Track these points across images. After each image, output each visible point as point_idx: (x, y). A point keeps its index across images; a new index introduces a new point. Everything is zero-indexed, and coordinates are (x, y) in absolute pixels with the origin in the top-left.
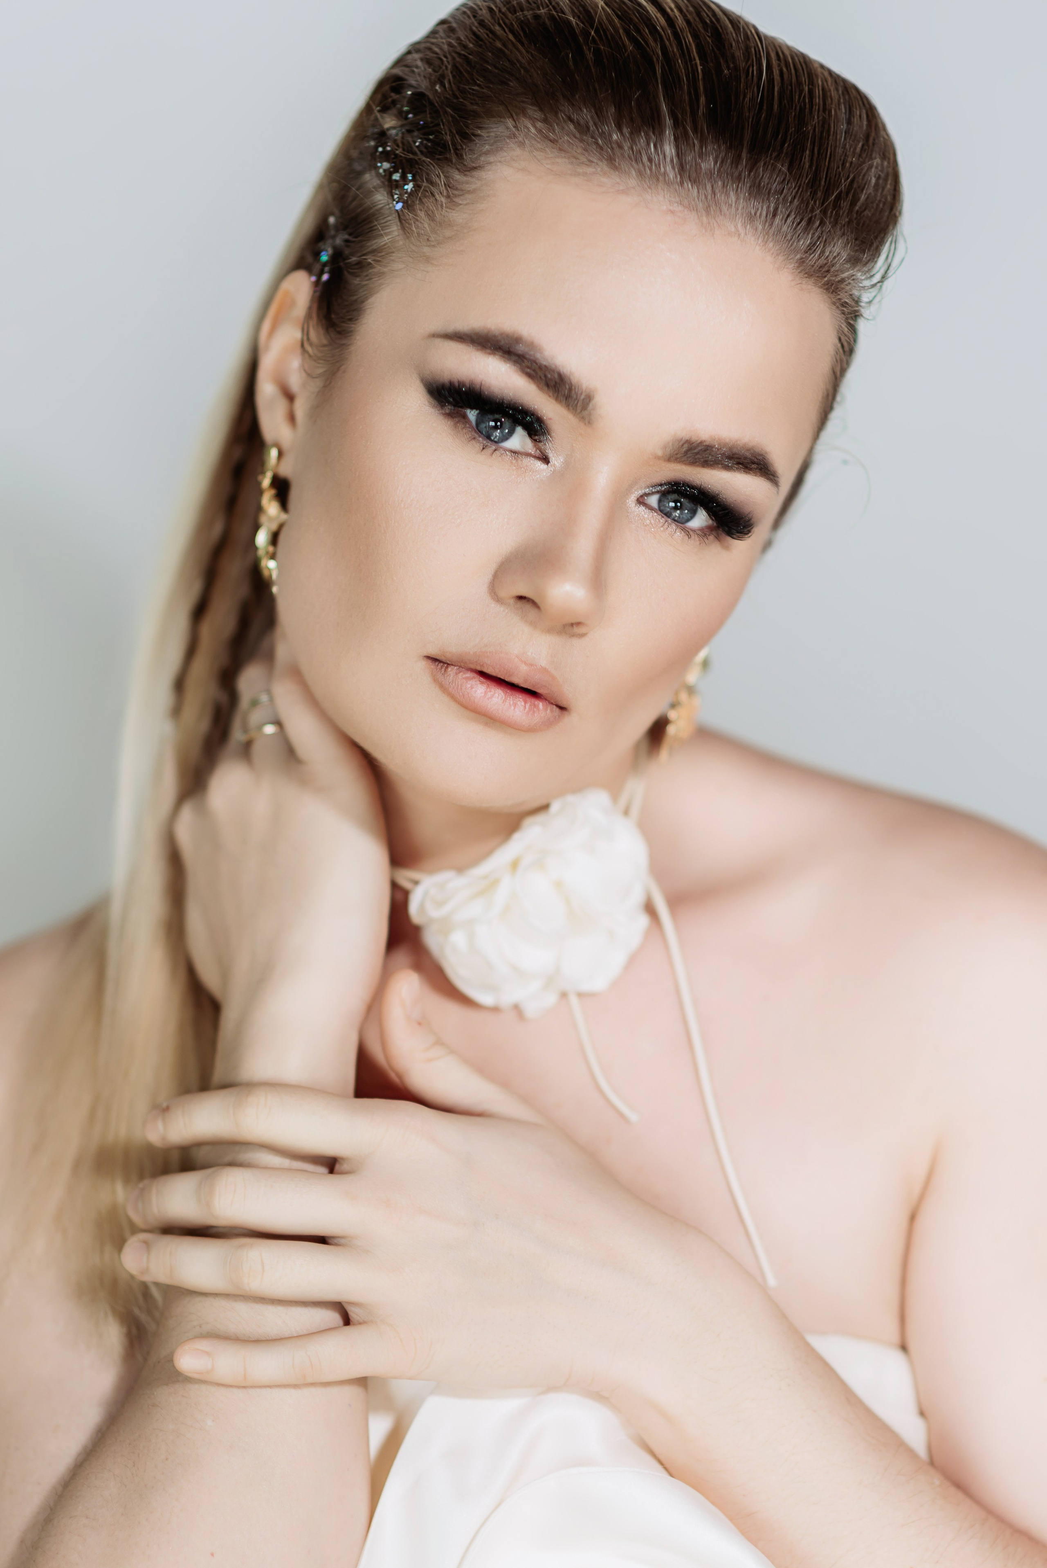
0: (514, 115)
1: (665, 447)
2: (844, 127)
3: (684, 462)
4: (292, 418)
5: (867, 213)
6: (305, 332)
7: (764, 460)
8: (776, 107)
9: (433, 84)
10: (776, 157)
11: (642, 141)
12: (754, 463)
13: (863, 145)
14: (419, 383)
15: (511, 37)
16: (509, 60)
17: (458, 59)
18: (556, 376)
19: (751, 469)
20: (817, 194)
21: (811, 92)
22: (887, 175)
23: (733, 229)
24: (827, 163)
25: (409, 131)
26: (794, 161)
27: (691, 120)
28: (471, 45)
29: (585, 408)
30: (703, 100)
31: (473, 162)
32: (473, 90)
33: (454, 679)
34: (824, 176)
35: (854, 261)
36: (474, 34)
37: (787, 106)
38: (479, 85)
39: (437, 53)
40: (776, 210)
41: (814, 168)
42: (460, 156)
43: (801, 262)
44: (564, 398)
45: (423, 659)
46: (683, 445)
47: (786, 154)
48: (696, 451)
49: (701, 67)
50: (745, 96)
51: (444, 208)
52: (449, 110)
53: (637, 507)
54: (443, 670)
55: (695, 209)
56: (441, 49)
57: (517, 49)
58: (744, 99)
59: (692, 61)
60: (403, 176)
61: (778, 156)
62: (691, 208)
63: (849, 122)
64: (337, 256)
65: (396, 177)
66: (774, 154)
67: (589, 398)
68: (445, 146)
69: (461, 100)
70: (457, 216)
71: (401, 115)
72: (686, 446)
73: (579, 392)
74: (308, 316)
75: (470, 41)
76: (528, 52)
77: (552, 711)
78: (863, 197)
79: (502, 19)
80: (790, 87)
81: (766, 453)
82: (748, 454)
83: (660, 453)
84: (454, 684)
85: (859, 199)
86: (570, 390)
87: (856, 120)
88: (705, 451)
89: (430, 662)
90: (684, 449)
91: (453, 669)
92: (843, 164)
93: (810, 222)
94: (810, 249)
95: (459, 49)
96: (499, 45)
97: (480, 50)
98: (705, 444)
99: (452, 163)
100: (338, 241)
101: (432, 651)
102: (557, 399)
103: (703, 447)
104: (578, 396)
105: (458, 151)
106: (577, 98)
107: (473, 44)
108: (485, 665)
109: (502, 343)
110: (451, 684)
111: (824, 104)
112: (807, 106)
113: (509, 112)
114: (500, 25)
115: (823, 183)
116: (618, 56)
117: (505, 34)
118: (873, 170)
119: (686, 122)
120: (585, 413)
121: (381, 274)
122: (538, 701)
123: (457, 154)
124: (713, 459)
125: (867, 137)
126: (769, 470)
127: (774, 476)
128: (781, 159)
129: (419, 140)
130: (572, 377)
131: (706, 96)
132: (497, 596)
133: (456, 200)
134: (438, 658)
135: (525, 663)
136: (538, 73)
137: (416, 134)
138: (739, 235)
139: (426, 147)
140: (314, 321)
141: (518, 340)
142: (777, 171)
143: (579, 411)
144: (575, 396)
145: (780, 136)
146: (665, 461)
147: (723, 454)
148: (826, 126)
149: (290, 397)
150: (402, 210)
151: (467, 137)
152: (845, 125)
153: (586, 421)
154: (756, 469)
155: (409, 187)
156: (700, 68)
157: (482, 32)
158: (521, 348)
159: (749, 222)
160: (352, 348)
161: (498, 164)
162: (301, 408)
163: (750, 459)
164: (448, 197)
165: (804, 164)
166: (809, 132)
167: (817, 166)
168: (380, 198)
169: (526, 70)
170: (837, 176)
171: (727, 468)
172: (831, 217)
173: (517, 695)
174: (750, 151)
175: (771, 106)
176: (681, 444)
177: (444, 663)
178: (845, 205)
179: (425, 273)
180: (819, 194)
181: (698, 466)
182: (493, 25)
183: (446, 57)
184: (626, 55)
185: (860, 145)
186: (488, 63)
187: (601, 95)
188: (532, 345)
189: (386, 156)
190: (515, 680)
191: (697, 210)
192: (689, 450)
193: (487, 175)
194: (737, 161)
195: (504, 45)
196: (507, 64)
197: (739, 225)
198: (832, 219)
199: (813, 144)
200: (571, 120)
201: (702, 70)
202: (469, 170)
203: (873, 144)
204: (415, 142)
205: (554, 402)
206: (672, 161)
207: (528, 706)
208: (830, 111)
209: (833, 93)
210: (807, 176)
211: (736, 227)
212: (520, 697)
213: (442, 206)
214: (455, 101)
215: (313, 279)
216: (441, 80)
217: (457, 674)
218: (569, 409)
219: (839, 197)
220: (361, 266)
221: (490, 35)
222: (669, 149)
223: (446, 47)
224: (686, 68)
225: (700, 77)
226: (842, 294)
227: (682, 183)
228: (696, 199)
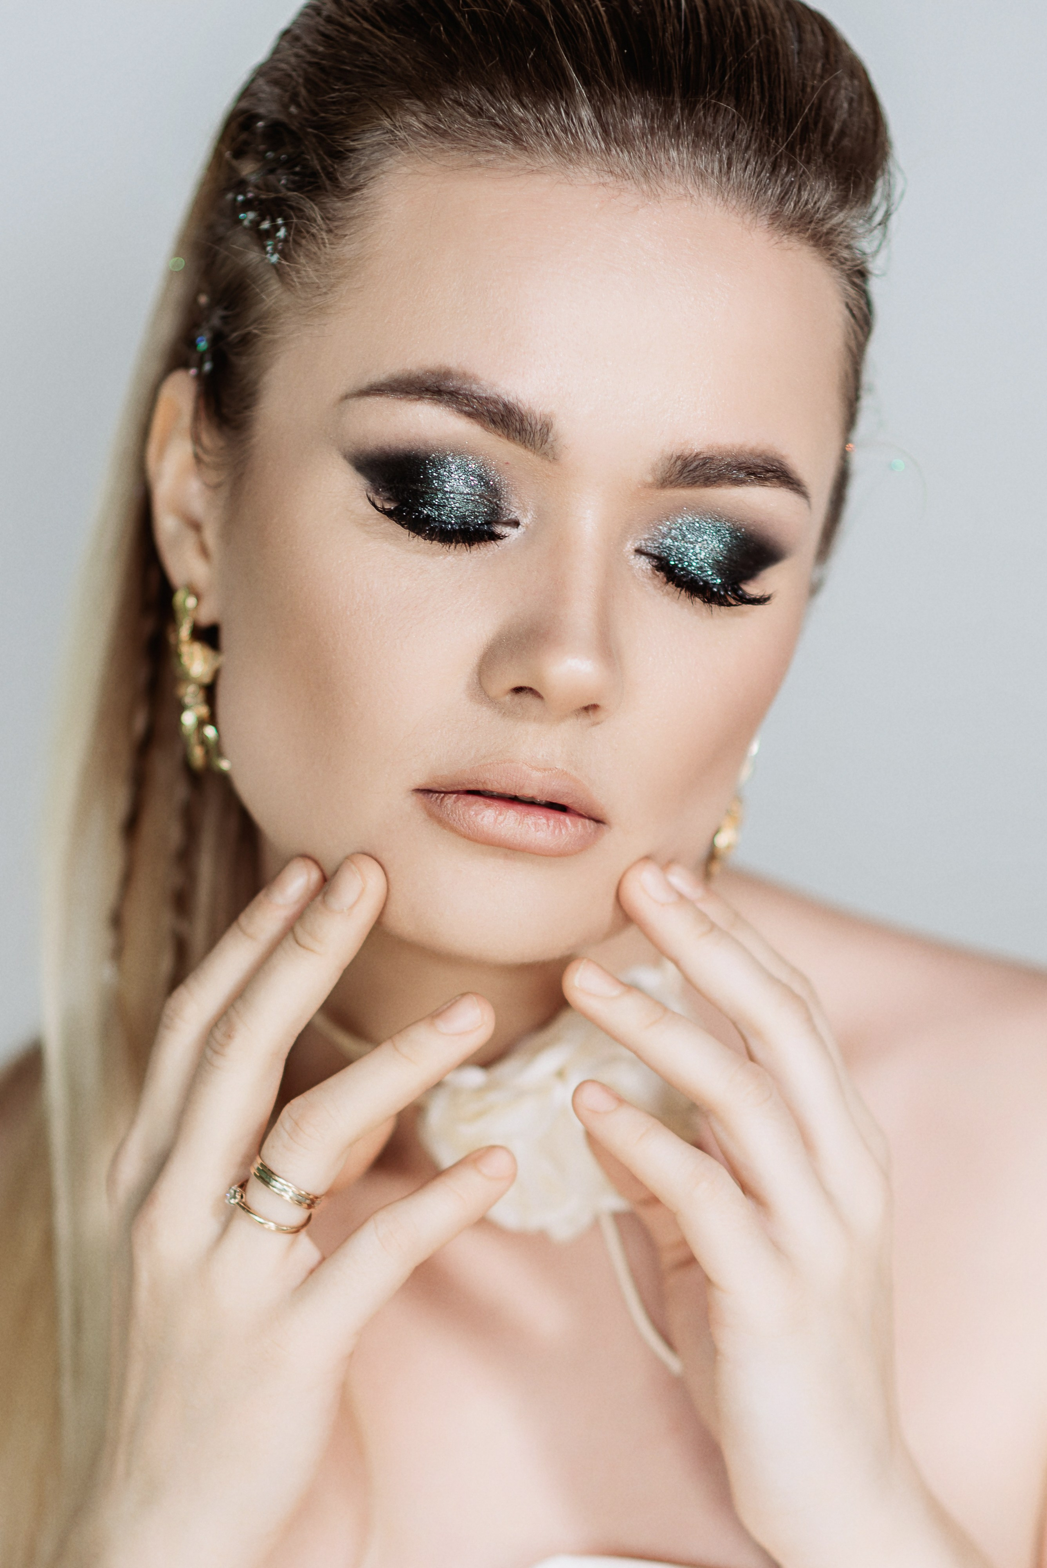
0: (388, 110)
1: (654, 470)
2: (795, 47)
3: (682, 485)
4: (204, 551)
5: (846, 142)
6: (196, 440)
7: (783, 467)
8: (705, 38)
9: (285, 107)
10: (717, 95)
11: (552, 109)
12: (768, 471)
13: (823, 65)
14: (342, 460)
15: (366, 25)
16: (369, 53)
17: (310, 70)
18: (501, 407)
19: (766, 479)
20: (777, 130)
21: (745, 14)
22: (861, 97)
23: (682, 192)
24: (782, 92)
25: (272, 171)
26: (740, 97)
27: (604, 72)
28: (321, 49)
29: (544, 441)
30: (613, 44)
31: (352, 183)
32: (333, 98)
33: (454, 808)
34: (782, 108)
35: (843, 202)
36: (323, 34)
37: (719, 33)
38: (338, 90)
39: (283, 70)
40: (729, 159)
41: (767, 100)
42: (333, 179)
43: (775, 216)
44: (518, 434)
45: (412, 794)
46: (675, 462)
47: (729, 89)
48: (691, 468)
49: (604, 9)
50: (664, 31)
51: (327, 245)
52: (310, 130)
53: (637, 559)
54: (439, 801)
55: (631, 177)
56: (288, 63)
57: (377, 37)
58: (664, 35)
59: (591, 4)
60: (273, 220)
61: (720, 92)
62: (625, 175)
63: (801, 41)
64: (217, 338)
65: (266, 225)
66: (714, 93)
67: (547, 428)
68: (315, 174)
69: (323, 115)
70: (347, 249)
71: (260, 156)
72: (679, 463)
73: (533, 423)
74: (196, 418)
75: (319, 44)
76: (390, 37)
77: (584, 826)
78: (837, 127)
79: (352, 8)
80: (718, 13)
81: (783, 457)
82: (759, 461)
83: (650, 479)
84: (454, 815)
85: (832, 129)
86: (522, 421)
87: (808, 37)
88: (704, 464)
89: (420, 795)
90: (678, 468)
91: (450, 797)
92: (804, 90)
93: (775, 167)
94: (782, 199)
95: (309, 58)
96: (354, 38)
97: (332, 51)
98: (702, 457)
99: (327, 191)
100: (216, 321)
101: (420, 780)
102: (508, 437)
103: (700, 461)
104: (533, 427)
105: (331, 175)
106: (460, 74)
107: (323, 46)
108: (488, 781)
109: (429, 383)
110: (450, 816)
111: (765, 24)
112: (744, 30)
113: (382, 108)
114: (351, 16)
115: (782, 116)
116: (499, 15)
117: (358, 24)
118: (843, 92)
119: (598, 76)
120: (547, 446)
121: (273, 342)
122: (564, 816)
123: (330, 179)
124: (716, 474)
125: (827, 55)
126: (790, 478)
127: (799, 485)
128: (724, 96)
129: (285, 177)
130: (520, 405)
131: (616, 40)
132: (488, 696)
133: (340, 232)
134: (429, 787)
135: (538, 770)
136: (406, 59)
137: (279, 171)
138: (692, 197)
139: (293, 182)
140: (203, 425)
141: (447, 374)
142: (722, 112)
143: (539, 446)
144: (529, 428)
145: (717, 69)
146: (658, 489)
147: (728, 465)
148: (772, 49)
149: (196, 526)
150: (279, 263)
151: (340, 155)
152: (796, 44)
153: (551, 458)
154: (773, 477)
155: (282, 233)
156: (602, 9)
157: (329, 29)
158: (452, 384)
159: (701, 181)
160: (254, 441)
161: (382, 176)
162: (210, 536)
163: (763, 467)
164: (330, 231)
165: (753, 96)
166: (752, 59)
167: (770, 97)
168: (253, 256)
169: (394, 60)
170: (798, 105)
171: (738, 482)
172: (801, 155)
173: (536, 813)
174: (683, 96)
175: (699, 36)
176: (673, 461)
177: (440, 792)
178: (816, 137)
179: (323, 327)
180: (780, 129)
181: (699, 486)
182: (343, 17)
183: (295, 70)
184: (507, 11)
185: (819, 65)
186: (344, 63)
187: (488, 64)
188: (465, 376)
189: (247, 205)
190: (529, 792)
191: (633, 178)
192: (685, 466)
193: (373, 191)
194: (668, 113)
195: (361, 37)
196: (366, 57)
197: (689, 186)
198: (803, 157)
199: (760, 72)
200: (460, 104)
201: (605, 11)
202: (347, 193)
203: (836, 61)
204: (279, 181)
205: (505, 441)
206: (590, 124)
207: (552, 823)
208: (774, 32)
209: (774, 10)
210: (760, 112)
211: (686, 188)
212: (541, 813)
213: (324, 243)
214: (315, 118)
215: (193, 371)
216: (294, 99)
217: (455, 802)
218: (526, 447)
219: (805, 128)
220: (247, 340)
221: (342, 30)
222: (586, 113)
223: (293, 60)
224: (586, 13)
225: (605, 20)
226: (834, 248)
227: (608, 150)
228: (629, 164)
